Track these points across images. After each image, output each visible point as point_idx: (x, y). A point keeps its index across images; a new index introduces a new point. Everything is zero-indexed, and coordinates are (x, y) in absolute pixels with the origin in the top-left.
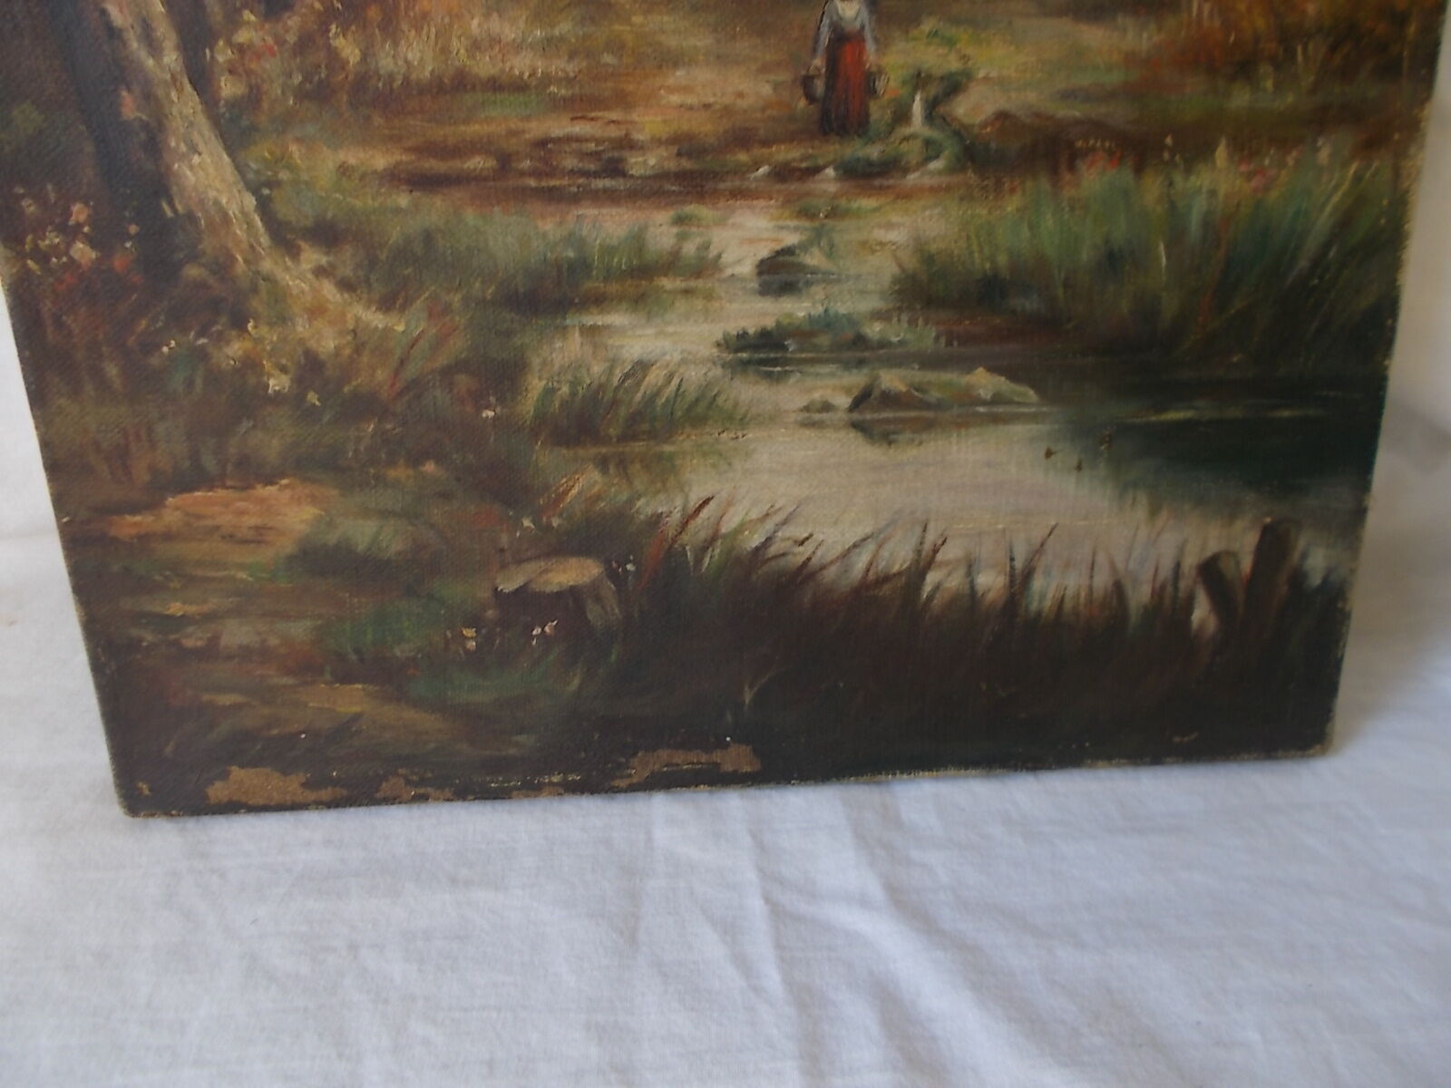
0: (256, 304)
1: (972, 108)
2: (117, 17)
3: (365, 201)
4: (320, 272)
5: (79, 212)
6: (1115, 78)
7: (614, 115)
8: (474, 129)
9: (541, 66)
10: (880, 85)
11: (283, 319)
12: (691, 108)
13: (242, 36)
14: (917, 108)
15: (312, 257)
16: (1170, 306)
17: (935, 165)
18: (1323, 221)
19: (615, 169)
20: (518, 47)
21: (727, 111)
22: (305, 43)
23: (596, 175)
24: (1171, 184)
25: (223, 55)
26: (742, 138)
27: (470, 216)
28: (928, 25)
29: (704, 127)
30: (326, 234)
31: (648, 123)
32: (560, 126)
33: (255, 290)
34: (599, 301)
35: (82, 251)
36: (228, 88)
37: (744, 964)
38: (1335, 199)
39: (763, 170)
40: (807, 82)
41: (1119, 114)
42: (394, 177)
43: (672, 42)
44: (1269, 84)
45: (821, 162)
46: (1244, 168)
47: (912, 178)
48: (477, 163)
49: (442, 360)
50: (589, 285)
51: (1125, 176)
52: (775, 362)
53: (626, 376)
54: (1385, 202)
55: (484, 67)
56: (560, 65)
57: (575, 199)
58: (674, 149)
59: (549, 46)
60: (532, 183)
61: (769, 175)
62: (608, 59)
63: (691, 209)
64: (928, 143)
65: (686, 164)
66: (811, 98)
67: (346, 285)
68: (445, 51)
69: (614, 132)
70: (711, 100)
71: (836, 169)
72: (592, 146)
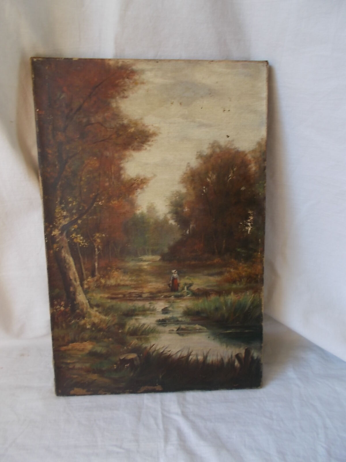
0: (87, 315)
1: (194, 288)
2: (72, 277)
3: (104, 301)
4: (96, 311)
5: (63, 303)
6: (215, 284)
7: (141, 289)
8: (120, 291)
9: (130, 283)
10: (180, 285)
11: (90, 317)
12: (152, 288)
13: (88, 280)
14: (186, 288)
15: (95, 309)
16: (226, 315)
17: (188, 296)
18: (249, 303)
19: (141, 296)
20: (127, 280)
21: (157, 288)
22: (97, 280)
23: (138, 297)
24: (225, 298)
25: (85, 282)
26: (159, 292)
27: (119, 303)
28: (186, 277)
29: (154, 291)
30: (98, 306)
31: (146, 290)
32: (133, 291)
33: (86, 313)
34: (138, 315)
35: (62, 308)
36: (86, 286)
37: (157, 424)
38: (251, 300)
39: (163, 296)
40: (169, 285)
41: (216, 288)
42: (108, 298)
43: (149, 280)
44: (238, 284)
45: (171, 295)
46: (236, 295)
47: (185, 297)
48: (120, 296)
49: (113, 323)
50: (136, 313)
51: (218, 297)
52: (165, 324)
53: (142, 326)
54: (259, 300)
55: (122, 283)
56: (133, 283)
57: (134, 300)
58: (149, 294)
59: (132, 280)
60: (128, 298)
61: (163, 297)
62: (140, 282)
63: (152, 302)
64: (187, 293)
65: (151, 296)
66: (169, 286)
67: (100, 313)
68: (116, 281)
69: (141, 291)
70: (155, 287)
71: (174, 296)
72: (137, 293)
